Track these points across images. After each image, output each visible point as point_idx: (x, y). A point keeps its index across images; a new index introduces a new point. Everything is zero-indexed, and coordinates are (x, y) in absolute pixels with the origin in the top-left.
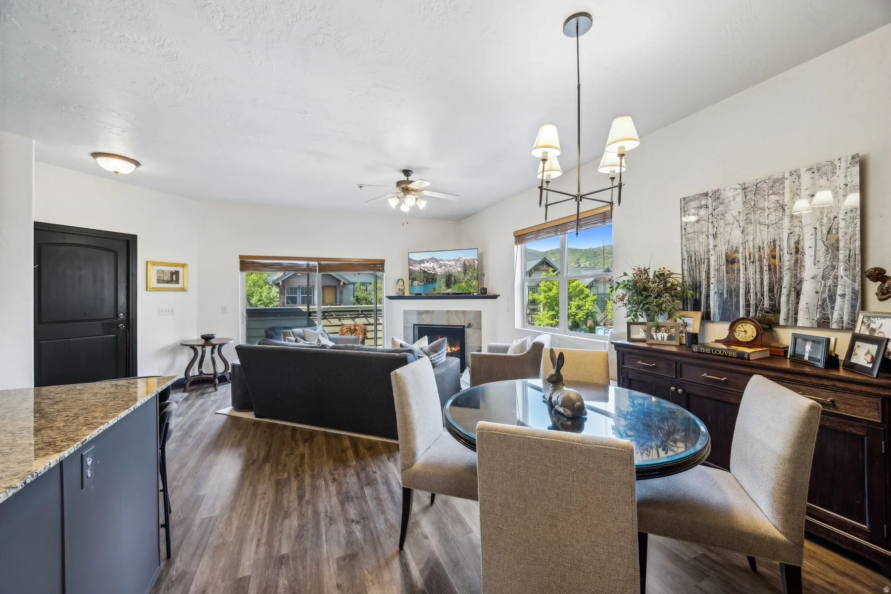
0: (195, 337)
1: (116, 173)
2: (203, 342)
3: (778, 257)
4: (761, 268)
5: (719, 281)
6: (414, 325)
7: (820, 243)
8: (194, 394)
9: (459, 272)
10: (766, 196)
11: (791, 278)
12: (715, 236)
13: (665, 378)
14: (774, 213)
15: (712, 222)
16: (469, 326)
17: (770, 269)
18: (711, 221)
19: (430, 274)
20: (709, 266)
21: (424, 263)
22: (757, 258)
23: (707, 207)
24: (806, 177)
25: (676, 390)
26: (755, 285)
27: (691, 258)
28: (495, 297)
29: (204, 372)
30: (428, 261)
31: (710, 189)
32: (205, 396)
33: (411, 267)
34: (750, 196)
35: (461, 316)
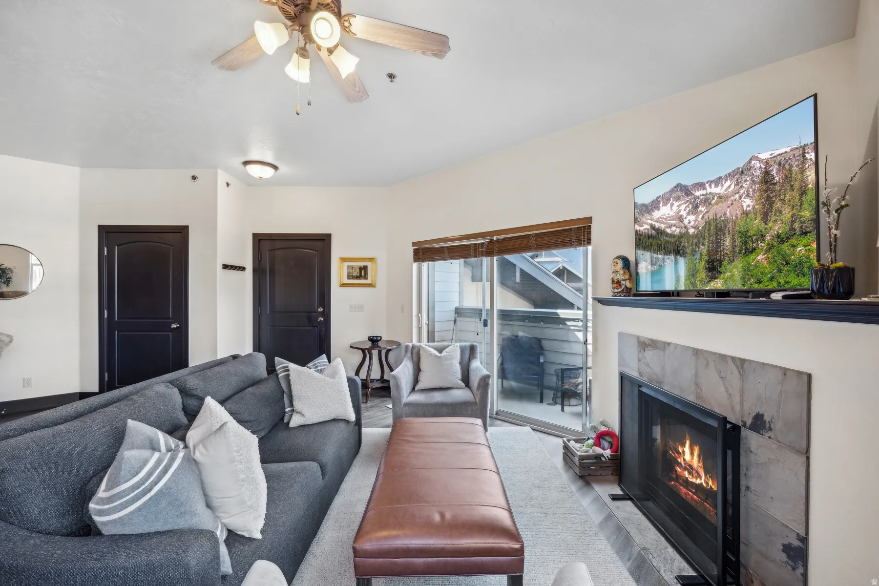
0: (362, 339)
1: (261, 178)
16: (760, 424)
19: (672, 236)
30: (665, 199)
33: (638, 228)
35: (734, 375)
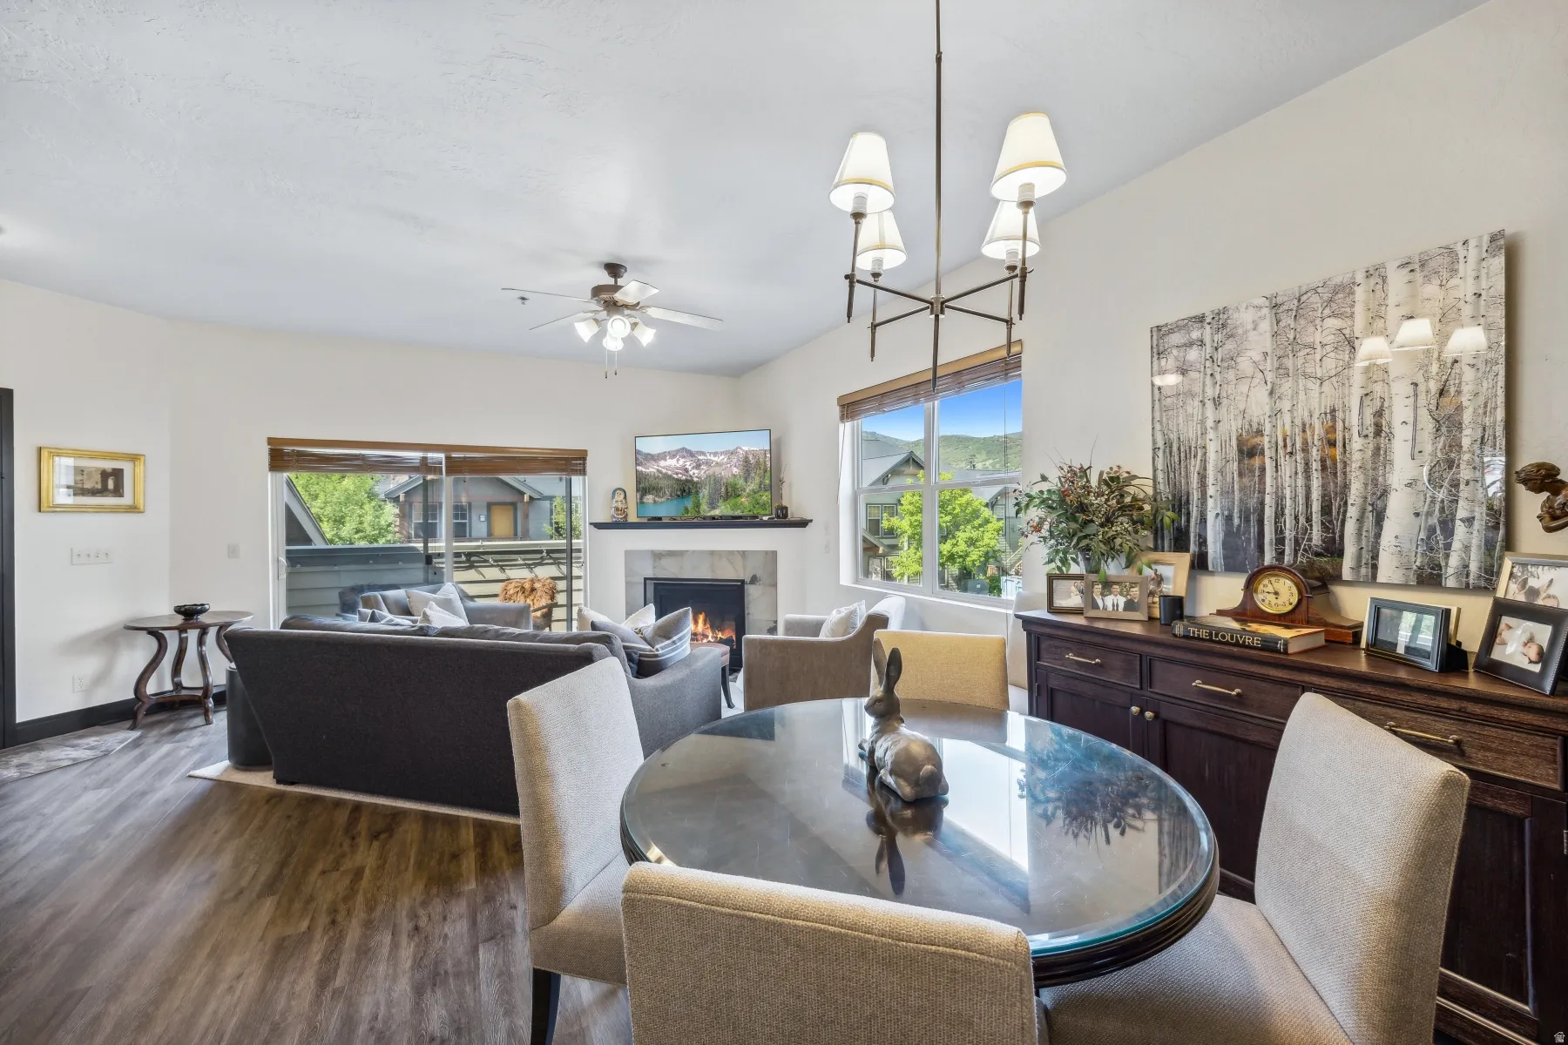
0: (161, 609)
2: (179, 620)
3: (1339, 444)
4: (1307, 464)
5: (1226, 492)
6: (645, 579)
7: (1424, 414)
8: (155, 733)
9: (734, 476)
10: (1318, 321)
11: (1366, 485)
12: (1217, 402)
13: (1120, 688)
14: (1332, 355)
15: (1212, 375)
16: (754, 580)
17: (1324, 468)
18: (1209, 372)
19: (679, 480)
20: (1205, 461)
21: (665, 460)
22: (1298, 445)
23: (1202, 343)
24: (1397, 280)
25: (1142, 712)
26: (1294, 498)
27: (1171, 447)
28: (803, 523)
29: (185, 684)
30: (673, 455)
31: (1206, 307)
32: (180, 736)
33: (640, 468)
34: (1287, 320)
35: (739, 560)
